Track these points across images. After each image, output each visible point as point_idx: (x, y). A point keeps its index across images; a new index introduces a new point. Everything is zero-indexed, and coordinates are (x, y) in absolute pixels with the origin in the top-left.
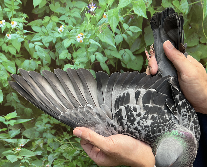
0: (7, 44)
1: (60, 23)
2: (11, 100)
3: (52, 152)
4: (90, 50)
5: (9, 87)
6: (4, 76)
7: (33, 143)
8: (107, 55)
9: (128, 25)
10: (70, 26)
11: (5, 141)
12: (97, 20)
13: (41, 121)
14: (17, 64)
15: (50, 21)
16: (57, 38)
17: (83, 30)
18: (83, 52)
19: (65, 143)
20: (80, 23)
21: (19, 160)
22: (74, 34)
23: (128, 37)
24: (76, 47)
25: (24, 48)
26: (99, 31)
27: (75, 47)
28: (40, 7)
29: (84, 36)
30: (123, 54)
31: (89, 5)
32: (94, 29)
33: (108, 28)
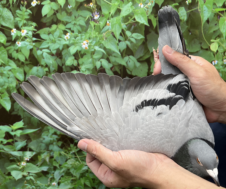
0: (17, 51)
1: (66, 31)
2: (18, 108)
3: (58, 167)
4: (95, 56)
6: (13, 83)
7: (39, 156)
8: (112, 62)
9: (131, 32)
10: (76, 33)
11: (11, 154)
12: (101, 28)
13: (47, 132)
15: (57, 29)
16: (64, 45)
17: (88, 37)
18: (88, 58)
19: (72, 157)
20: (86, 31)
21: (24, 176)
22: (80, 41)
23: (132, 44)
24: (82, 53)
25: (33, 55)
26: (103, 39)
27: (80, 53)
28: (48, 16)
29: (89, 43)
30: (127, 60)
31: (93, 14)
32: (98, 36)
33: (112, 35)
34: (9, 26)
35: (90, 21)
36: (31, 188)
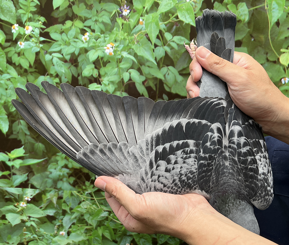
0: (19, 54)
1: (85, 30)
2: (18, 130)
3: (69, 211)
4: (123, 65)
5: (17, 113)
6: (12, 96)
7: (43, 196)
8: (145, 74)
9: (172, 34)
10: (98, 33)
11: (6, 191)
12: (132, 27)
13: (55, 163)
14: (29, 81)
15: (73, 27)
16: (81, 49)
17: (113, 39)
18: (113, 68)
19: (87, 198)
20: (111, 31)
21: (23, 222)
22: (103, 44)
23: (172, 50)
24: (105, 61)
25: (40, 60)
26: (133, 42)
27: (103, 61)
28: (61, 9)
29: (114, 47)
30: (166, 72)
31: (121, 8)
32: (128, 39)
33: (146, 38)
34: (10, 20)
35: (117, 18)
36: (32, 237)
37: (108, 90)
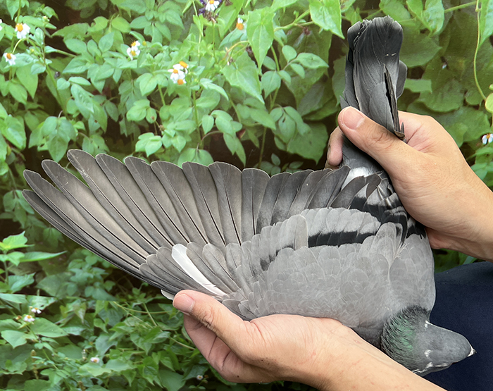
0: (7, 76)
1: (132, 36)
2: (14, 205)
3: (105, 330)
4: (202, 103)
5: (10, 177)
7: (62, 307)
8: (242, 119)
9: (296, 49)
10: (157, 43)
12: (222, 34)
13: (81, 260)
14: (28, 124)
15: (109, 29)
16: (124, 72)
17: (186, 55)
18: (184, 107)
19: (135, 312)
20: (182, 39)
21: (30, 342)
22: (166, 64)
23: (294, 78)
24: (169, 95)
25: (47, 88)
26: (223, 61)
27: (165, 94)
29: (188, 70)
30: (279, 117)
32: (213, 55)
33: (247, 54)
35: (194, 16)
36: (45, 364)
37: (174, 145)
